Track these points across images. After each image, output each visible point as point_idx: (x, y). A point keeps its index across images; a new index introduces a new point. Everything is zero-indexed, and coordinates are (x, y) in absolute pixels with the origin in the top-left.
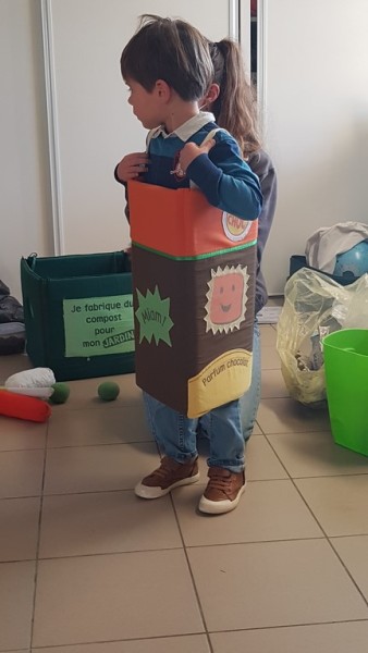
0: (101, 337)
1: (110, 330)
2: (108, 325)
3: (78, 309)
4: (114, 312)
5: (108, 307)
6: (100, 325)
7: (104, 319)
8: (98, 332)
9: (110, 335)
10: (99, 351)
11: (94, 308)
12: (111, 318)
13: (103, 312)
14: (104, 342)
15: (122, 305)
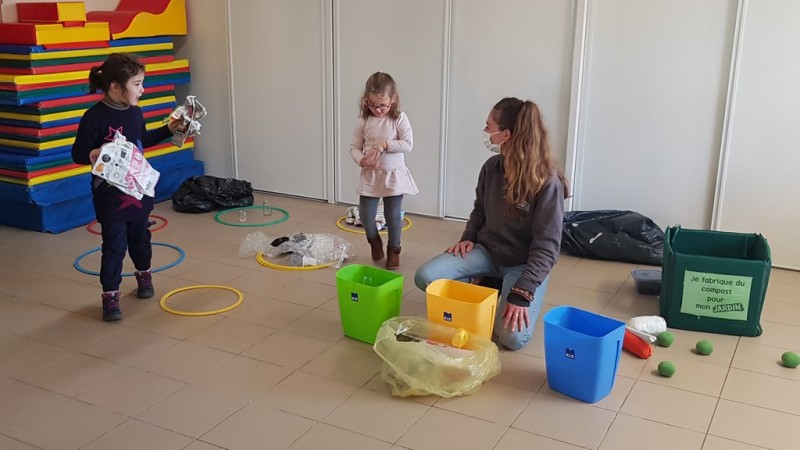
0: (712, 304)
1: (721, 300)
2: (720, 296)
3: (696, 279)
4: (726, 287)
5: (723, 282)
6: (712, 295)
7: (717, 291)
8: (709, 299)
9: (720, 303)
10: (709, 313)
11: (709, 281)
12: (722, 291)
13: (717, 286)
14: (714, 308)
15: (734, 283)
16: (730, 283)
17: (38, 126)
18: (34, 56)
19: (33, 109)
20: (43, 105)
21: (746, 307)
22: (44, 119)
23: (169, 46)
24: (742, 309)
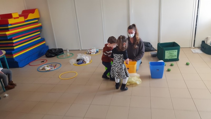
2: (172, 54)
3: (167, 52)
4: (173, 53)
6: (171, 54)
9: (172, 56)
10: (170, 58)
13: (171, 53)
17: (13, 43)
18: (9, 27)
19: (11, 39)
20: (13, 38)
21: (177, 56)
22: (14, 41)
23: (37, 21)
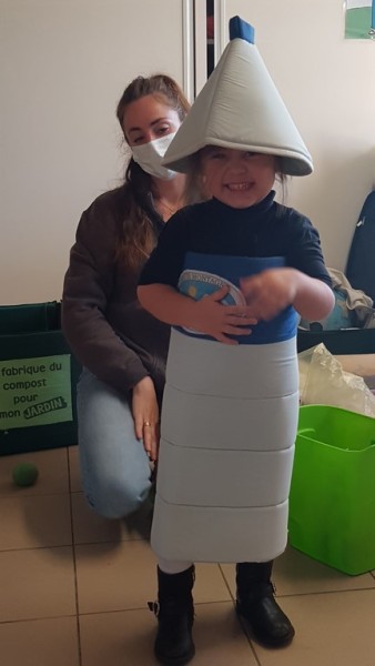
0: (21, 407)
1: (33, 398)
2: (30, 392)
4: (37, 377)
5: (31, 370)
6: (20, 392)
8: (17, 400)
9: (34, 403)
10: (19, 422)
11: (12, 372)
12: (33, 384)
13: (24, 377)
14: (26, 412)
15: (47, 368)
16: (42, 368)
21: (68, 400)
24: (65, 405)
